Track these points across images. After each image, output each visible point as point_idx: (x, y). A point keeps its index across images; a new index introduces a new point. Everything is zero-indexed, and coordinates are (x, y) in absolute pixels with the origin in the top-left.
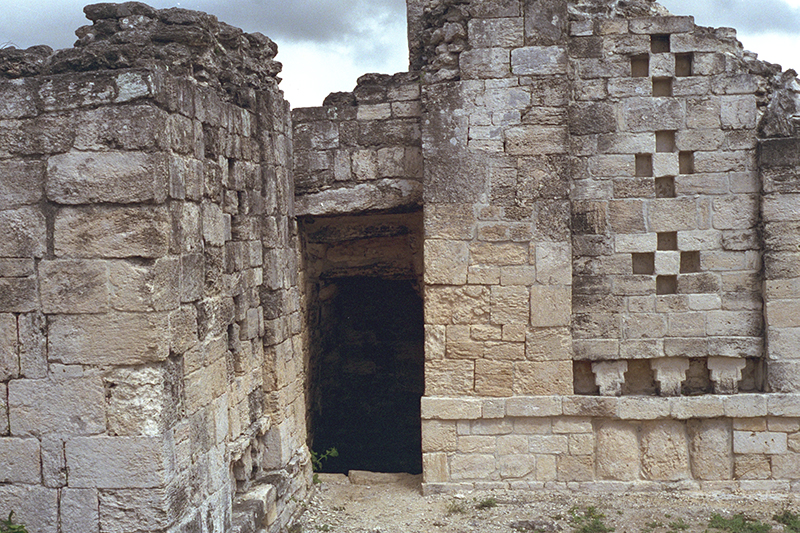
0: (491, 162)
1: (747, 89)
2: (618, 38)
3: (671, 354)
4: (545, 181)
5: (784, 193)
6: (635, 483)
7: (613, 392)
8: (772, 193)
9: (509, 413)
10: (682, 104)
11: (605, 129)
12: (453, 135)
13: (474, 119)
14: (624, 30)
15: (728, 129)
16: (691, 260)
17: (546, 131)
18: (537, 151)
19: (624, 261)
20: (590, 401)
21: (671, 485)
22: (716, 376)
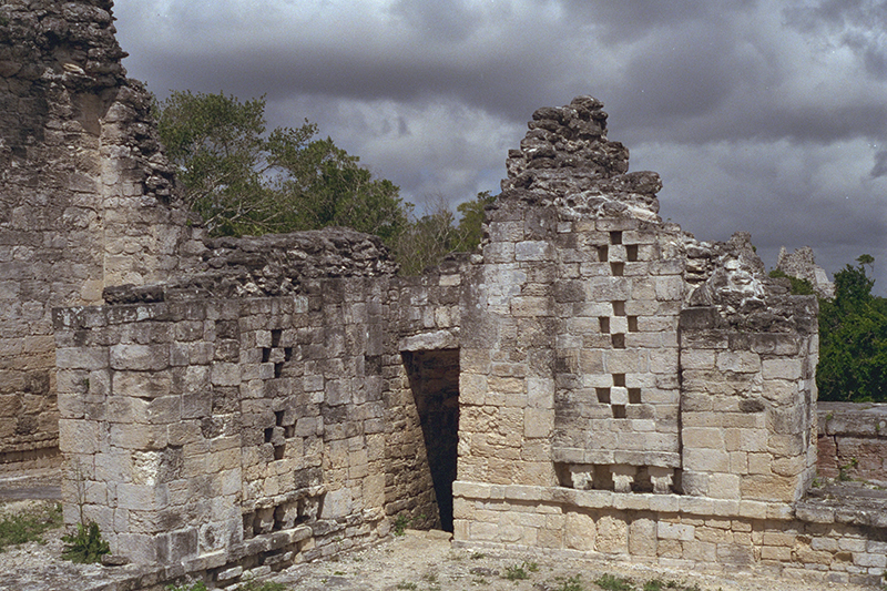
0: (501, 321)
1: (674, 271)
2: (588, 234)
3: (619, 462)
4: (535, 335)
5: (695, 348)
6: (588, 552)
7: (582, 487)
8: (686, 348)
9: (508, 496)
10: (630, 282)
11: (577, 299)
12: (478, 302)
13: (491, 291)
14: (592, 229)
15: (661, 300)
16: (635, 395)
17: (536, 300)
18: (530, 315)
19: (589, 393)
20: (559, 491)
21: (612, 557)
22: (654, 480)
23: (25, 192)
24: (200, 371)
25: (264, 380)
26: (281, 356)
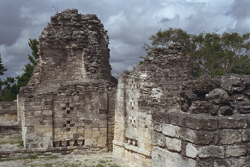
0: (119, 102)
1: (139, 91)
2: (130, 82)
4: (122, 106)
7: (129, 144)
9: (118, 145)
10: (134, 94)
11: (128, 97)
12: (117, 98)
13: (118, 95)
15: (137, 99)
17: (122, 98)
18: (122, 101)
19: (130, 121)
22: (133, 142)
23: (61, 72)
24: (39, 112)
25: (63, 114)
26: (69, 109)
